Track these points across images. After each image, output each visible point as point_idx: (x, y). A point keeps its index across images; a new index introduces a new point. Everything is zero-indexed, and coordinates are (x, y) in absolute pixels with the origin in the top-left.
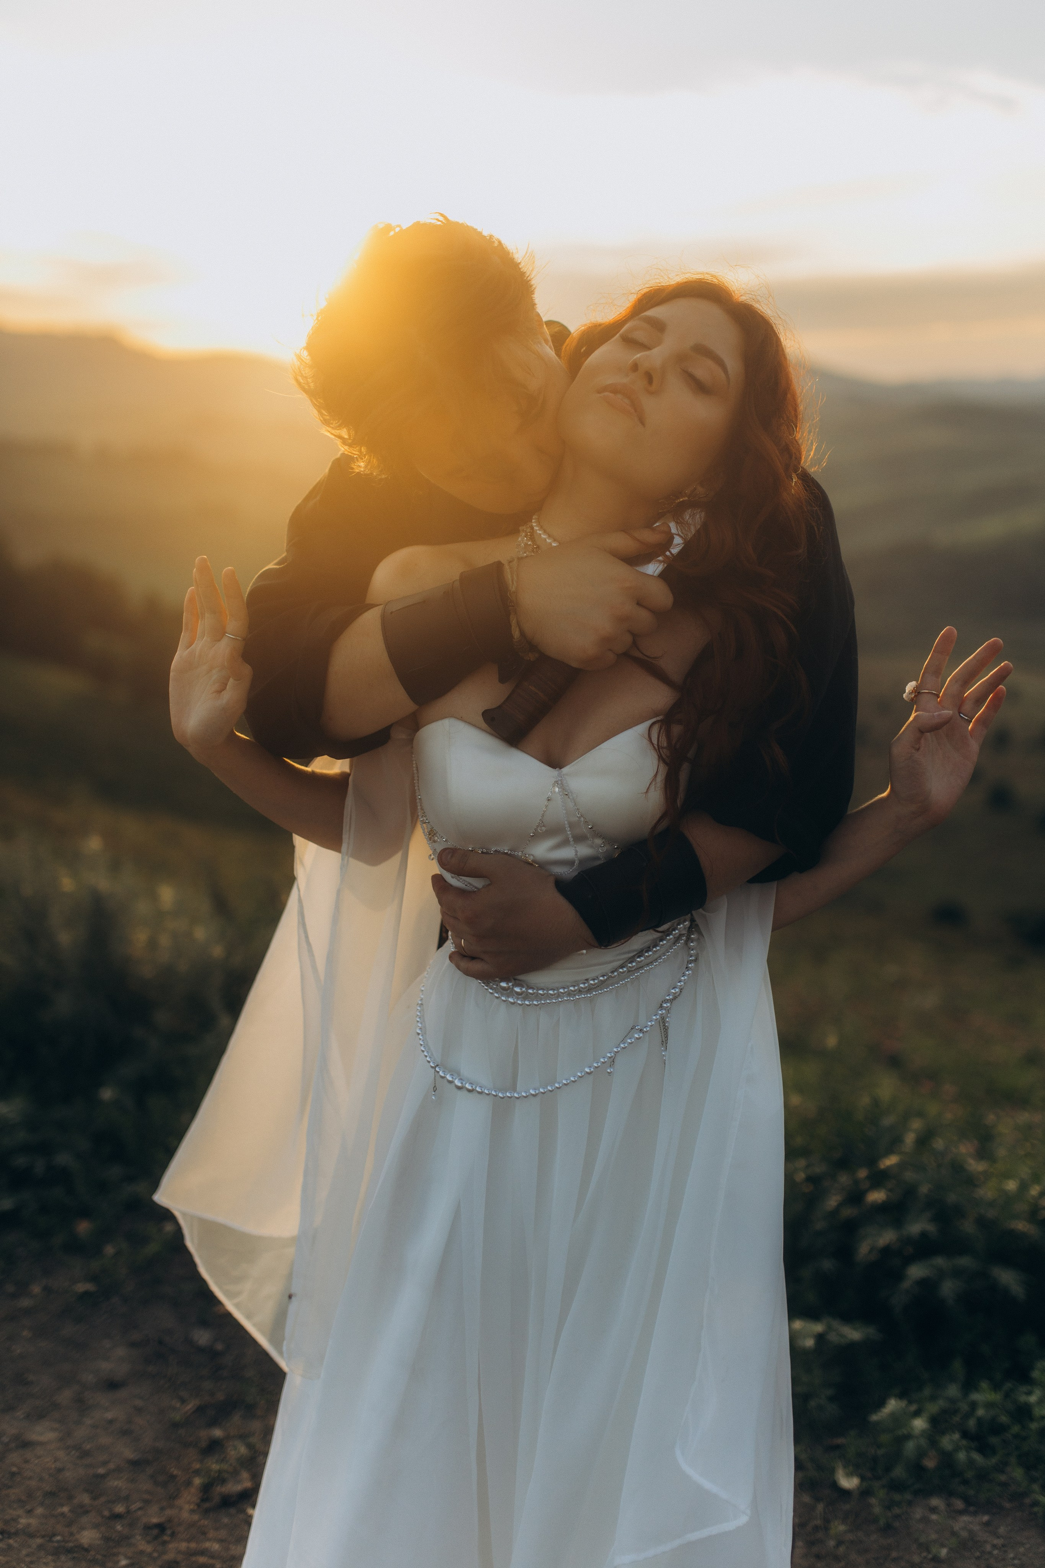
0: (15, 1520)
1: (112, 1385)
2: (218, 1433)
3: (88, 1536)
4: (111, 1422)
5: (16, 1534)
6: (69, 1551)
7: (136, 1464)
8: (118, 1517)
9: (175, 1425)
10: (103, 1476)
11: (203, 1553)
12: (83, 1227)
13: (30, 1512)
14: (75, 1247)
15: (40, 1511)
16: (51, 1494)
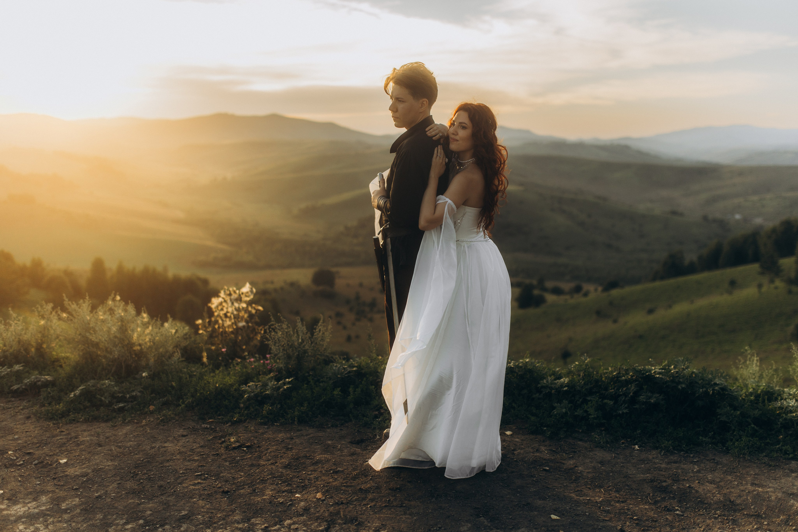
0: (172, 458)
1: (183, 436)
2: (223, 440)
3: (196, 458)
4: (188, 441)
5: (174, 459)
6: (193, 460)
7: (201, 447)
8: (203, 455)
9: (209, 440)
10: (193, 449)
11: (233, 456)
12: (152, 408)
13: (175, 456)
14: (152, 413)
15: (178, 456)
16: (180, 453)
